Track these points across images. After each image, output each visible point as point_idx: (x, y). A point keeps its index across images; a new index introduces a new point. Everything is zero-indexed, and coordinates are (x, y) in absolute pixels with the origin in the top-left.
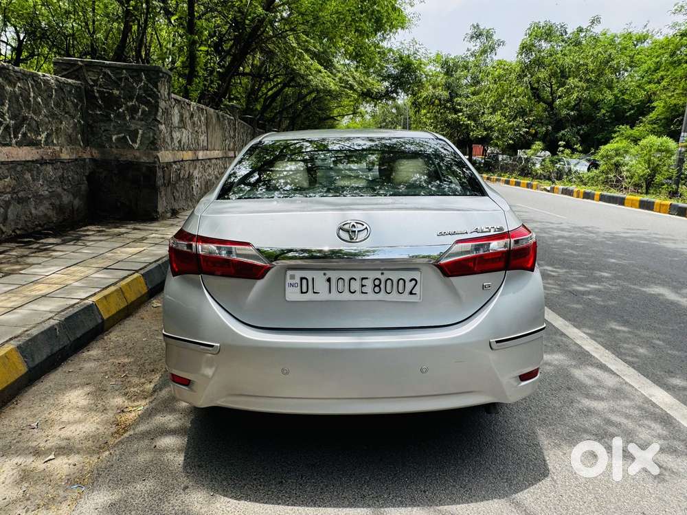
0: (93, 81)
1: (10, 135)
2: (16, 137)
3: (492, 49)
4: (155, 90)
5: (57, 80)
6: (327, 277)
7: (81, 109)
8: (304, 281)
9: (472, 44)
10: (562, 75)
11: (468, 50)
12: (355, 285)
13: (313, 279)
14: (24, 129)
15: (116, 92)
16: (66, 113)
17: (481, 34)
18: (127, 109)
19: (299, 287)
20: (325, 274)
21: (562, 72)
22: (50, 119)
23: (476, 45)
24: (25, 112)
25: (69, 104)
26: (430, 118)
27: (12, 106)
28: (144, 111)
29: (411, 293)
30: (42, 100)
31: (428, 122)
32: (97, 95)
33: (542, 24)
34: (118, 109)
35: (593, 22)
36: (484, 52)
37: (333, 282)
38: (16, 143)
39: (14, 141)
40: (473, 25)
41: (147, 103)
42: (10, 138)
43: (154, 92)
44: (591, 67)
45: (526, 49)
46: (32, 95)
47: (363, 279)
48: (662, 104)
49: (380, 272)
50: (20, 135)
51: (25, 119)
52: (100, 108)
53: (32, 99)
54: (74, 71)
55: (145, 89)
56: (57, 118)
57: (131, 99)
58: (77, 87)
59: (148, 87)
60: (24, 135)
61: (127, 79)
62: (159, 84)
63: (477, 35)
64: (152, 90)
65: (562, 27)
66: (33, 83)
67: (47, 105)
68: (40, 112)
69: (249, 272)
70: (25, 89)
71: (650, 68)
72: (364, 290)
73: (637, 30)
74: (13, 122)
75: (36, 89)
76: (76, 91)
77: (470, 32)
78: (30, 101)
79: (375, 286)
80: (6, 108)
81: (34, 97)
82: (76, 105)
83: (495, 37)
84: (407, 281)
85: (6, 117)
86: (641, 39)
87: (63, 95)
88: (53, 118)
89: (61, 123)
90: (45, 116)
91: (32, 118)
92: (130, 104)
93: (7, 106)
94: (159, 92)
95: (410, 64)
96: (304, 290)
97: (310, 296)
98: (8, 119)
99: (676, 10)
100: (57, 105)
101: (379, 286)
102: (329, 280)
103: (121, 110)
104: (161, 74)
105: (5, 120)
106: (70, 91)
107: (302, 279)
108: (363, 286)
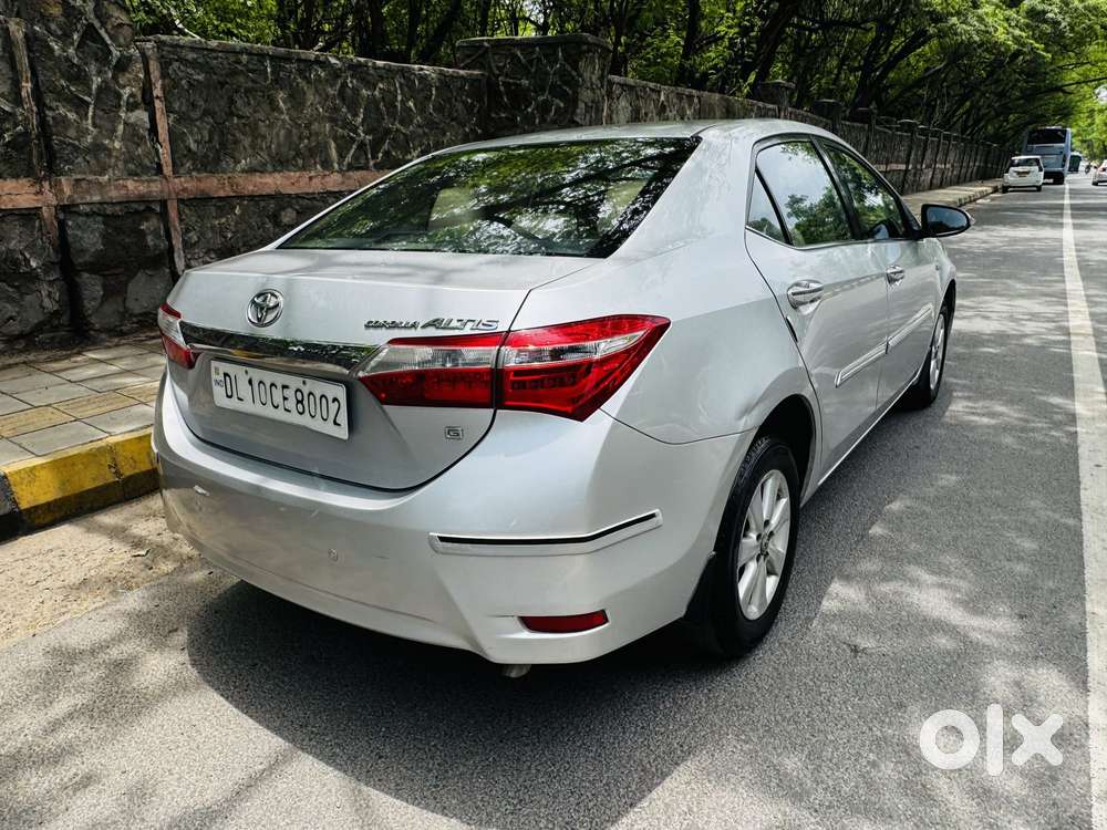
0: (498, 68)
1: (366, 155)
2: (374, 157)
4: (574, 73)
5: (441, 73)
6: (248, 376)
7: (478, 111)
8: (228, 379)
12: (278, 395)
13: (236, 378)
14: (386, 147)
15: (525, 82)
16: (452, 120)
18: (537, 108)
19: (224, 388)
20: (246, 372)
22: (426, 130)
24: (387, 123)
25: (460, 106)
27: (370, 117)
28: (558, 108)
29: (336, 422)
30: (415, 104)
32: (502, 89)
34: (527, 107)
37: (255, 385)
38: (375, 165)
39: (372, 163)
41: (563, 96)
42: (367, 159)
43: (573, 78)
46: (399, 98)
47: (285, 387)
49: (302, 379)
50: (380, 155)
51: (388, 131)
52: (505, 108)
53: (399, 105)
54: (479, 56)
55: (562, 74)
56: (437, 128)
57: (543, 90)
58: (473, 81)
59: (565, 70)
60: (387, 153)
61: (539, 60)
62: (581, 64)
64: (570, 74)
66: (402, 80)
67: (422, 109)
68: (412, 121)
70: (389, 91)
72: (288, 405)
74: (371, 138)
75: (406, 89)
76: (471, 85)
78: (396, 106)
79: (298, 401)
80: (360, 120)
81: (402, 100)
82: (469, 108)
84: (330, 399)
85: (359, 131)
87: (449, 95)
88: (431, 129)
89: (444, 134)
90: (419, 126)
91: (397, 130)
92: (541, 98)
93: (362, 116)
94: (581, 76)
96: (229, 394)
97: (236, 405)
98: (362, 134)
100: (439, 109)
101: (302, 402)
102: (250, 382)
103: (529, 110)
104: (585, 47)
105: (358, 135)
106: (462, 88)
107: (225, 375)
108: (286, 398)
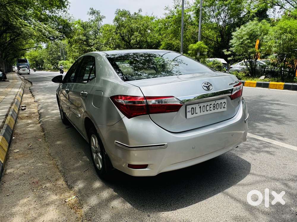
3: (101, 19)
6: (200, 106)
8: (193, 109)
9: (91, 16)
10: (131, 31)
11: (89, 19)
12: (208, 108)
13: (195, 108)
17: (95, 13)
19: (191, 112)
21: (131, 30)
23: (92, 17)
26: (77, 49)
29: (224, 108)
31: (76, 50)
33: (121, 10)
35: (139, 11)
36: (97, 20)
37: (202, 107)
40: (90, 8)
44: (142, 28)
45: (117, 20)
47: (210, 105)
48: (164, 43)
49: (215, 101)
63: (93, 13)
65: (128, 12)
69: (175, 108)
71: (157, 30)
72: (211, 109)
73: (150, 15)
77: (90, 11)
79: (214, 107)
83: (101, 14)
84: (223, 103)
86: (152, 19)
95: (67, 24)
96: (193, 113)
97: (195, 115)
99: (165, 9)
101: (215, 107)
102: (200, 107)
107: (192, 108)
108: (210, 107)
